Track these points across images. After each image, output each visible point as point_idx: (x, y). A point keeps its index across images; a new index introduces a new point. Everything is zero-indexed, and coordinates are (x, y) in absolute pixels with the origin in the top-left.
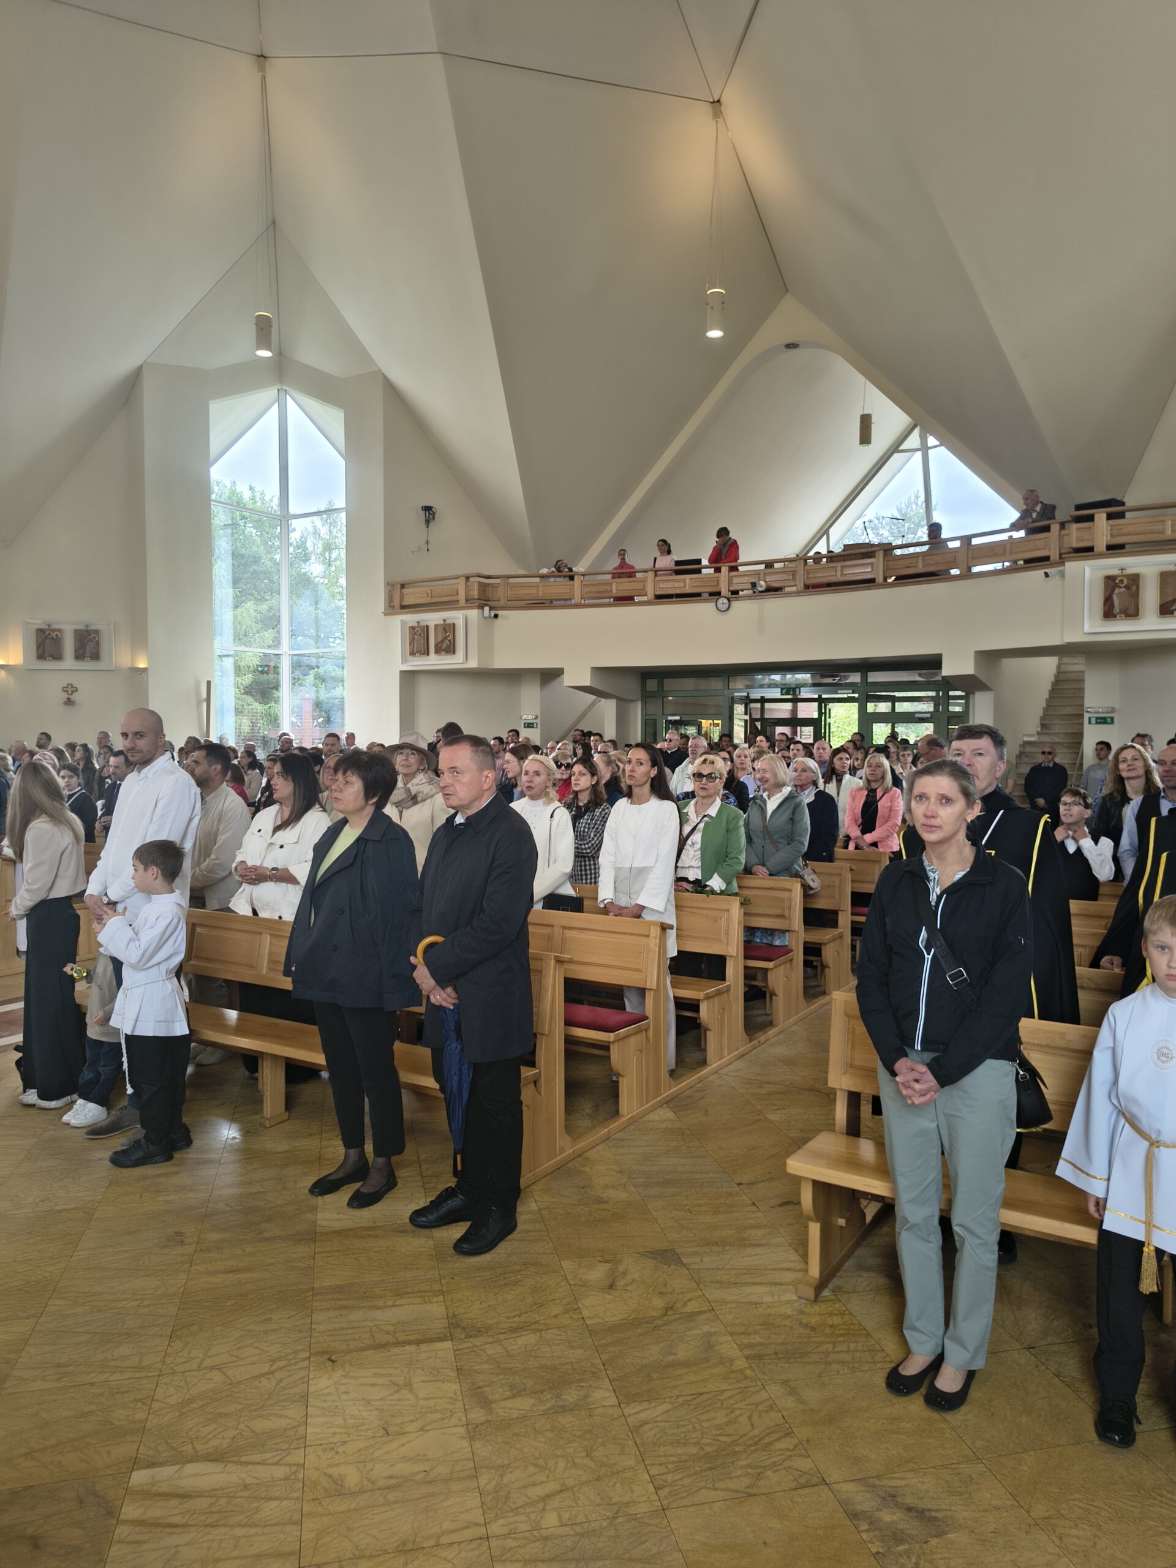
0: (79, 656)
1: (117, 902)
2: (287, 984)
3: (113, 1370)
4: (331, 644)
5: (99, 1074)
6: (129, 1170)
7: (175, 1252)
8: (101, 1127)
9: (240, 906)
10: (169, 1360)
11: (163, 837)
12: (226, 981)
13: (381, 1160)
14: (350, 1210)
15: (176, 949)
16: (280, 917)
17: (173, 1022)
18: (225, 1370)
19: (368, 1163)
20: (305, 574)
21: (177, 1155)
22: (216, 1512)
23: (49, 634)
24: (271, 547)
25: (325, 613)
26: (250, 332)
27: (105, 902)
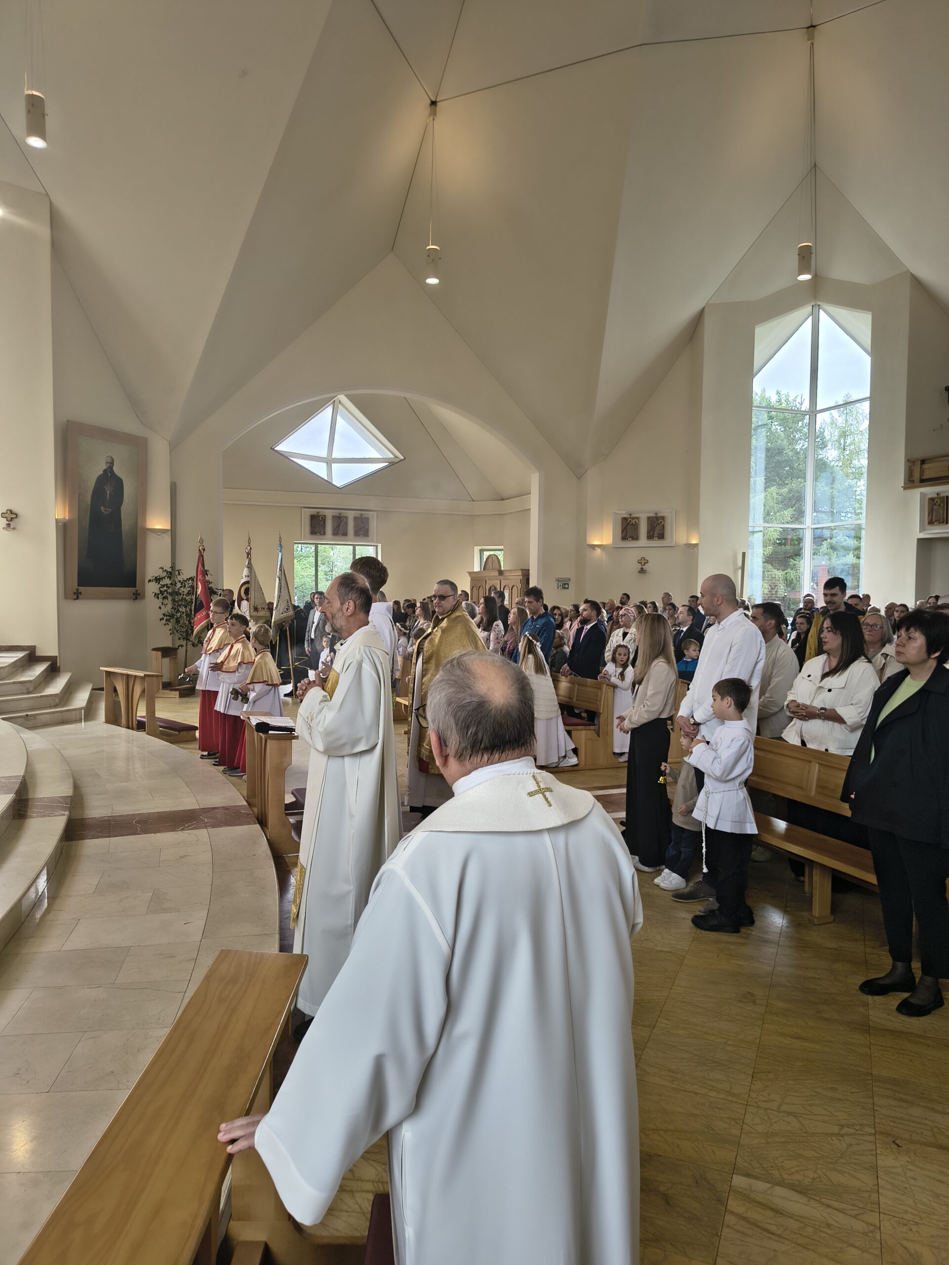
0: (650, 537)
1: (700, 724)
2: (846, 810)
3: (711, 1088)
4: (842, 518)
5: (680, 852)
6: (707, 932)
7: (750, 1008)
8: (683, 894)
9: (791, 736)
10: (753, 1095)
11: (735, 675)
12: (775, 796)
13: (929, 980)
14: (899, 1014)
15: (745, 767)
16: (827, 750)
17: (744, 823)
18: (801, 1119)
19: (914, 978)
20: (821, 460)
21: (743, 930)
22: (805, 1237)
23: (630, 521)
24: (793, 439)
25: (839, 491)
26: (793, 260)
27: (692, 723)
